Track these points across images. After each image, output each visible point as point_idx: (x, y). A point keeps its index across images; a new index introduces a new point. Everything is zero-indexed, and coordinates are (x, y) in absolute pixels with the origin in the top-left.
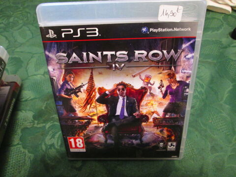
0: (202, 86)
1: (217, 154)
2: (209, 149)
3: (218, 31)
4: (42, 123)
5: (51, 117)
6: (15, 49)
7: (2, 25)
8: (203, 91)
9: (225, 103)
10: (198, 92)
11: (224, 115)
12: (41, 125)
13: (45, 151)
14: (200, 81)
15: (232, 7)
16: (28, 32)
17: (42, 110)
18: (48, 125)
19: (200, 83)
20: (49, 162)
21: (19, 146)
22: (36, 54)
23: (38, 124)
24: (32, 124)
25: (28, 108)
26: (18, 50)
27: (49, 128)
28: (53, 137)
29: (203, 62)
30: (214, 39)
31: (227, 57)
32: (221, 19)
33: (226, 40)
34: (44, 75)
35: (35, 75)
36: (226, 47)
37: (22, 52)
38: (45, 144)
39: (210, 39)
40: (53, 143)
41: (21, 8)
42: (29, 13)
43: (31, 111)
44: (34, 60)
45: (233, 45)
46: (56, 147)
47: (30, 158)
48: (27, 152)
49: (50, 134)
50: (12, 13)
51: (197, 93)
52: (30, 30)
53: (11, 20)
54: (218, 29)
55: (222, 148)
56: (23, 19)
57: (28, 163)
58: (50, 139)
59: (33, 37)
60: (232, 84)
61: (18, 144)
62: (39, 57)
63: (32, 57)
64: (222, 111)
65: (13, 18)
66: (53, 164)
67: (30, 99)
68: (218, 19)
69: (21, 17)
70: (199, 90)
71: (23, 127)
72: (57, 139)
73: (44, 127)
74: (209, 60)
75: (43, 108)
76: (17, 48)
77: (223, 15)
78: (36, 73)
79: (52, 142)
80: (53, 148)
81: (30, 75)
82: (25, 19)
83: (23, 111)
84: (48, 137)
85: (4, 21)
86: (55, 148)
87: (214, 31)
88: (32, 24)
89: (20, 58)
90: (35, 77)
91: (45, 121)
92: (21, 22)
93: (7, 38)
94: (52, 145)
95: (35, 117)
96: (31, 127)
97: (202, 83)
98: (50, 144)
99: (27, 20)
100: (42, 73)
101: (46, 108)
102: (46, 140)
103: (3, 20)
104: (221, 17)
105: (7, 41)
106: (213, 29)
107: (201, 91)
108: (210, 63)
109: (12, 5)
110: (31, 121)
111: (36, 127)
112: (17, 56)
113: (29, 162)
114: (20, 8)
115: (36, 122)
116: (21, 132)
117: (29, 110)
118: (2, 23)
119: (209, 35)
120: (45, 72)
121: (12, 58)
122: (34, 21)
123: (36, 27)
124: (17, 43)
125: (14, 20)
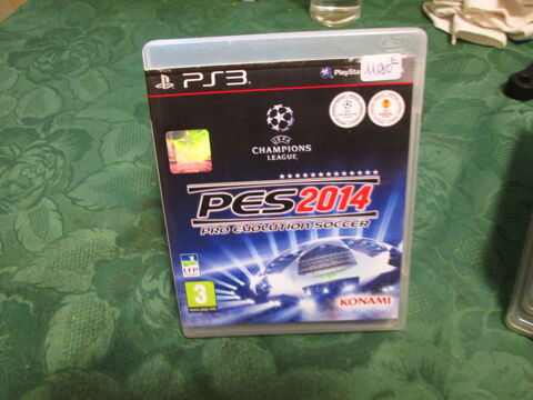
0: (444, 186)
1: (469, 310)
2: (454, 300)
3: (478, 81)
4: (135, 252)
5: (151, 241)
6: (74, 115)
8: (445, 195)
9: (487, 216)
10: (436, 198)
12: (132, 256)
13: (140, 301)
14: (440, 178)
15: (508, 34)
16: (100, 81)
17: (133, 226)
18: (145, 257)
19: (439, 181)
20: (150, 322)
21: (90, 294)
22: (117, 122)
23: (126, 253)
24: (115, 253)
25: (106, 224)
26: (81, 114)
27: (147, 261)
28: (156, 277)
29: (446, 140)
30: (470, 97)
31: (494, 131)
32: (486, 57)
33: (494, 98)
34: (134, 163)
36: (492, 113)
37: (89, 119)
38: (142, 291)
39: (461, 97)
40: (157, 289)
41: (85, 32)
42: (103, 44)
43: (112, 229)
44: (114, 135)
45: (506, 109)
46: (163, 295)
47: (113, 315)
48: (106, 304)
49: (148, 271)
50: (65, 43)
51: (434, 200)
52: (103, 76)
53: (65, 56)
54: (478, 77)
55: (477, 299)
56: (88, 55)
57: (111, 326)
58: (151, 280)
59: (110, 91)
60: (500, 182)
61: (89, 290)
62: (124, 128)
63: (110, 130)
64: (479, 231)
65: (67, 52)
66: (158, 326)
67: (108, 207)
68: (480, 58)
69: (85, 51)
70: (437, 193)
71: (97, 259)
72: (163, 281)
73: (139, 259)
75: (136, 224)
76: (79, 111)
77: (490, 50)
78: (119, 160)
79: (154, 287)
80: (156, 297)
81: (106, 164)
82: (94, 54)
83: (97, 230)
84: (147, 277)
85: (50, 59)
86: (159, 296)
87: (470, 81)
88: (107, 65)
89: (85, 131)
90: (118, 166)
91: (141, 249)
92: (84, 60)
93: (57, 91)
94: (155, 293)
95: (118, 241)
96: (114, 260)
97: (443, 180)
98: (150, 289)
99: (97, 56)
100: (132, 160)
101: (141, 223)
102: (143, 283)
103: (49, 56)
104: (485, 54)
105: (59, 99)
106: (469, 78)
107: (441, 196)
108: (461, 143)
109: (65, 27)
110: (112, 248)
111: (123, 260)
112: (80, 127)
113: (112, 322)
114: (80, 33)
115: (122, 250)
116: (95, 269)
117: (107, 228)
118: (48, 62)
119: (459, 90)
120: (137, 158)
121: (70, 131)
122: (111, 58)
123: (116, 70)
124: (78, 101)
125: (70, 57)
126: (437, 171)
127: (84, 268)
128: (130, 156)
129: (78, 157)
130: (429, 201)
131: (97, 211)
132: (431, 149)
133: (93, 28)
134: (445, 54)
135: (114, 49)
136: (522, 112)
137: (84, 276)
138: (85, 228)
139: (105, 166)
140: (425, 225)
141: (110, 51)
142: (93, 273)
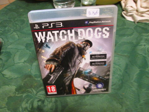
0: (121, 71)
3: (131, 36)
4: (21, 94)
5: (27, 90)
6: (7, 47)
7: (1, 32)
8: (121, 74)
9: (135, 81)
10: (118, 75)
11: (134, 89)
14: (119, 68)
16: (16, 36)
17: (22, 85)
18: (24, 95)
19: (119, 69)
22: (20, 49)
23: (18, 94)
24: (14, 94)
25: (13, 84)
26: (9, 47)
27: (25, 97)
28: (27, 102)
29: (121, 55)
30: (128, 41)
31: (136, 52)
32: (133, 28)
34: (24, 63)
35: (19, 63)
37: (11, 48)
38: (22, 107)
39: (126, 41)
40: (27, 107)
41: (13, 21)
42: (18, 24)
43: (15, 86)
44: (18, 53)
45: (140, 44)
46: (29, 109)
49: (25, 100)
50: (7, 24)
52: (17, 35)
53: (7, 28)
56: (13, 28)
58: (25, 104)
59: (19, 39)
60: (139, 70)
61: (5, 107)
62: (22, 51)
63: (17, 51)
64: (132, 86)
67: (14, 78)
68: (131, 29)
70: (119, 73)
71: (9, 96)
72: (29, 104)
73: (22, 96)
74: (126, 54)
75: (22, 84)
76: (9, 45)
80: (26, 110)
81: (15, 63)
82: (15, 28)
83: (10, 86)
84: (24, 103)
85: (2, 29)
87: (128, 37)
88: (19, 31)
89: (10, 52)
91: (23, 93)
92: (12, 30)
95: (16, 90)
96: (14, 96)
97: (120, 69)
98: (25, 107)
99: (16, 28)
100: (23, 62)
101: (24, 84)
102: (22, 105)
103: (2, 28)
107: (120, 74)
109: (8, 19)
110: (14, 92)
111: (17, 96)
112: (8, 51)
115: (17, 93)
117: (13, 85)
118: (1, 30)
119: (125, 39)
120: (25, 61)
121: (5, 52)
122: (20, 29)
123: (21, 33)
124: (9, 42)
125: (8, 29)
126: (118, 65)
127: (4, 99)
128: (23, 60)
129: (7, 61)
130: (116, 76)
131: (10, 79)
132: (116, 58)
133: (16, 19)
134: (121, 27)
135: (21, 26)
136: (145, 45)
137: (4, 102)
138: (6, 85)
139: (15, 64)
140: (115, 84)
141: (20, 27)
142: (7, 101)
